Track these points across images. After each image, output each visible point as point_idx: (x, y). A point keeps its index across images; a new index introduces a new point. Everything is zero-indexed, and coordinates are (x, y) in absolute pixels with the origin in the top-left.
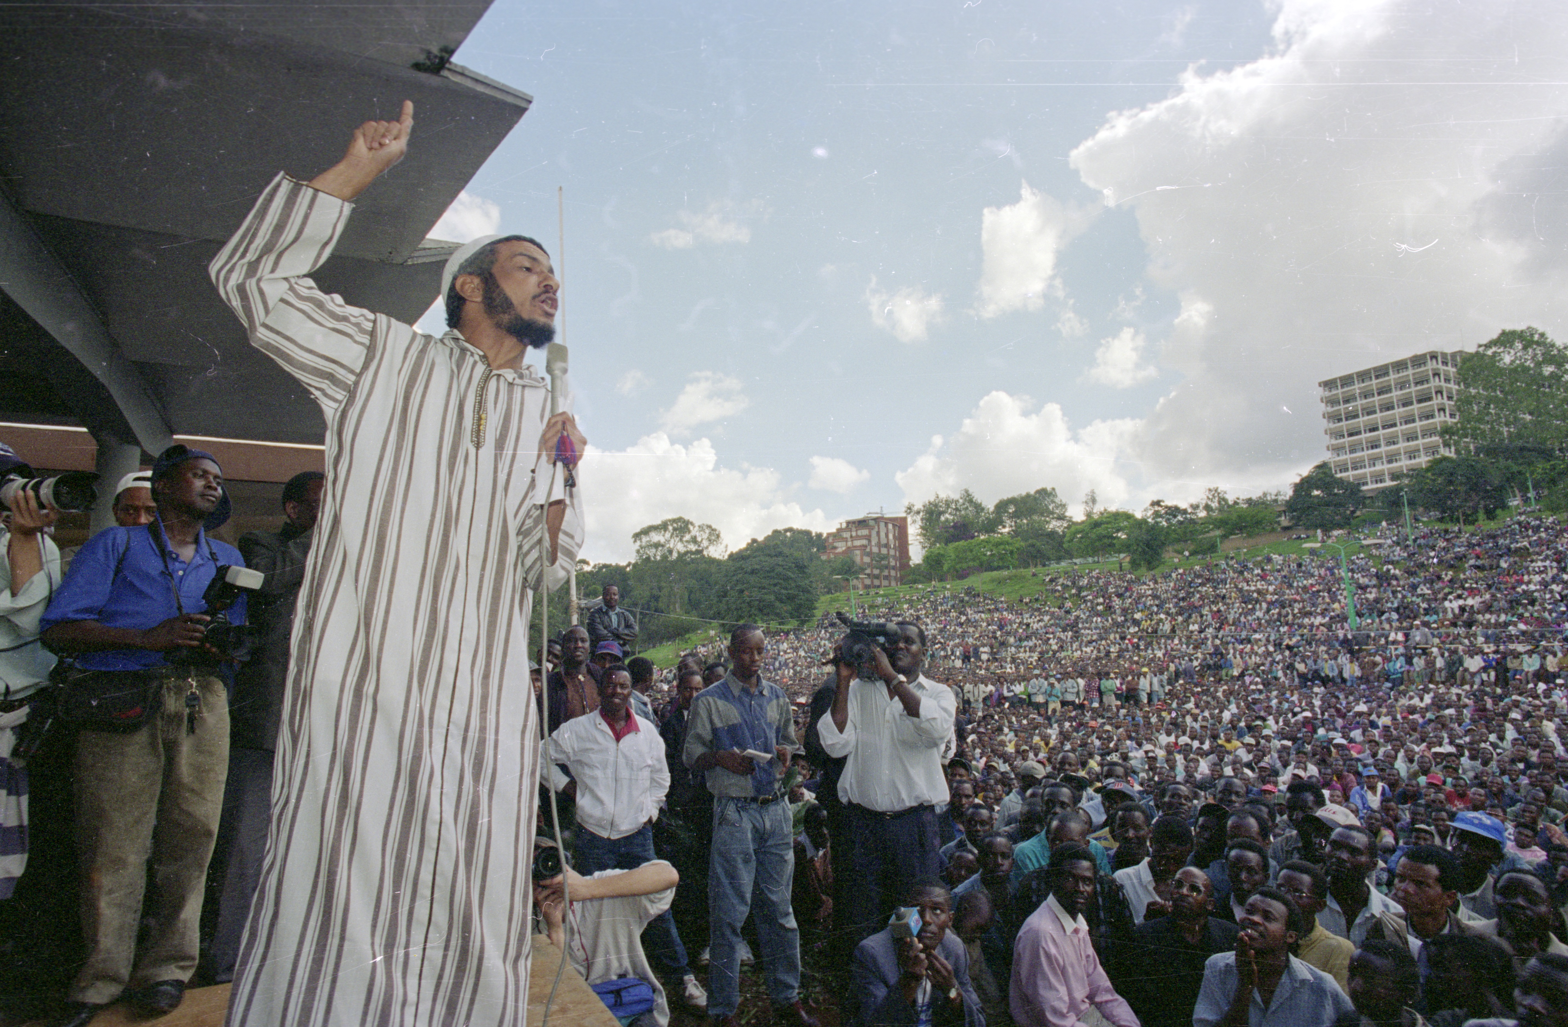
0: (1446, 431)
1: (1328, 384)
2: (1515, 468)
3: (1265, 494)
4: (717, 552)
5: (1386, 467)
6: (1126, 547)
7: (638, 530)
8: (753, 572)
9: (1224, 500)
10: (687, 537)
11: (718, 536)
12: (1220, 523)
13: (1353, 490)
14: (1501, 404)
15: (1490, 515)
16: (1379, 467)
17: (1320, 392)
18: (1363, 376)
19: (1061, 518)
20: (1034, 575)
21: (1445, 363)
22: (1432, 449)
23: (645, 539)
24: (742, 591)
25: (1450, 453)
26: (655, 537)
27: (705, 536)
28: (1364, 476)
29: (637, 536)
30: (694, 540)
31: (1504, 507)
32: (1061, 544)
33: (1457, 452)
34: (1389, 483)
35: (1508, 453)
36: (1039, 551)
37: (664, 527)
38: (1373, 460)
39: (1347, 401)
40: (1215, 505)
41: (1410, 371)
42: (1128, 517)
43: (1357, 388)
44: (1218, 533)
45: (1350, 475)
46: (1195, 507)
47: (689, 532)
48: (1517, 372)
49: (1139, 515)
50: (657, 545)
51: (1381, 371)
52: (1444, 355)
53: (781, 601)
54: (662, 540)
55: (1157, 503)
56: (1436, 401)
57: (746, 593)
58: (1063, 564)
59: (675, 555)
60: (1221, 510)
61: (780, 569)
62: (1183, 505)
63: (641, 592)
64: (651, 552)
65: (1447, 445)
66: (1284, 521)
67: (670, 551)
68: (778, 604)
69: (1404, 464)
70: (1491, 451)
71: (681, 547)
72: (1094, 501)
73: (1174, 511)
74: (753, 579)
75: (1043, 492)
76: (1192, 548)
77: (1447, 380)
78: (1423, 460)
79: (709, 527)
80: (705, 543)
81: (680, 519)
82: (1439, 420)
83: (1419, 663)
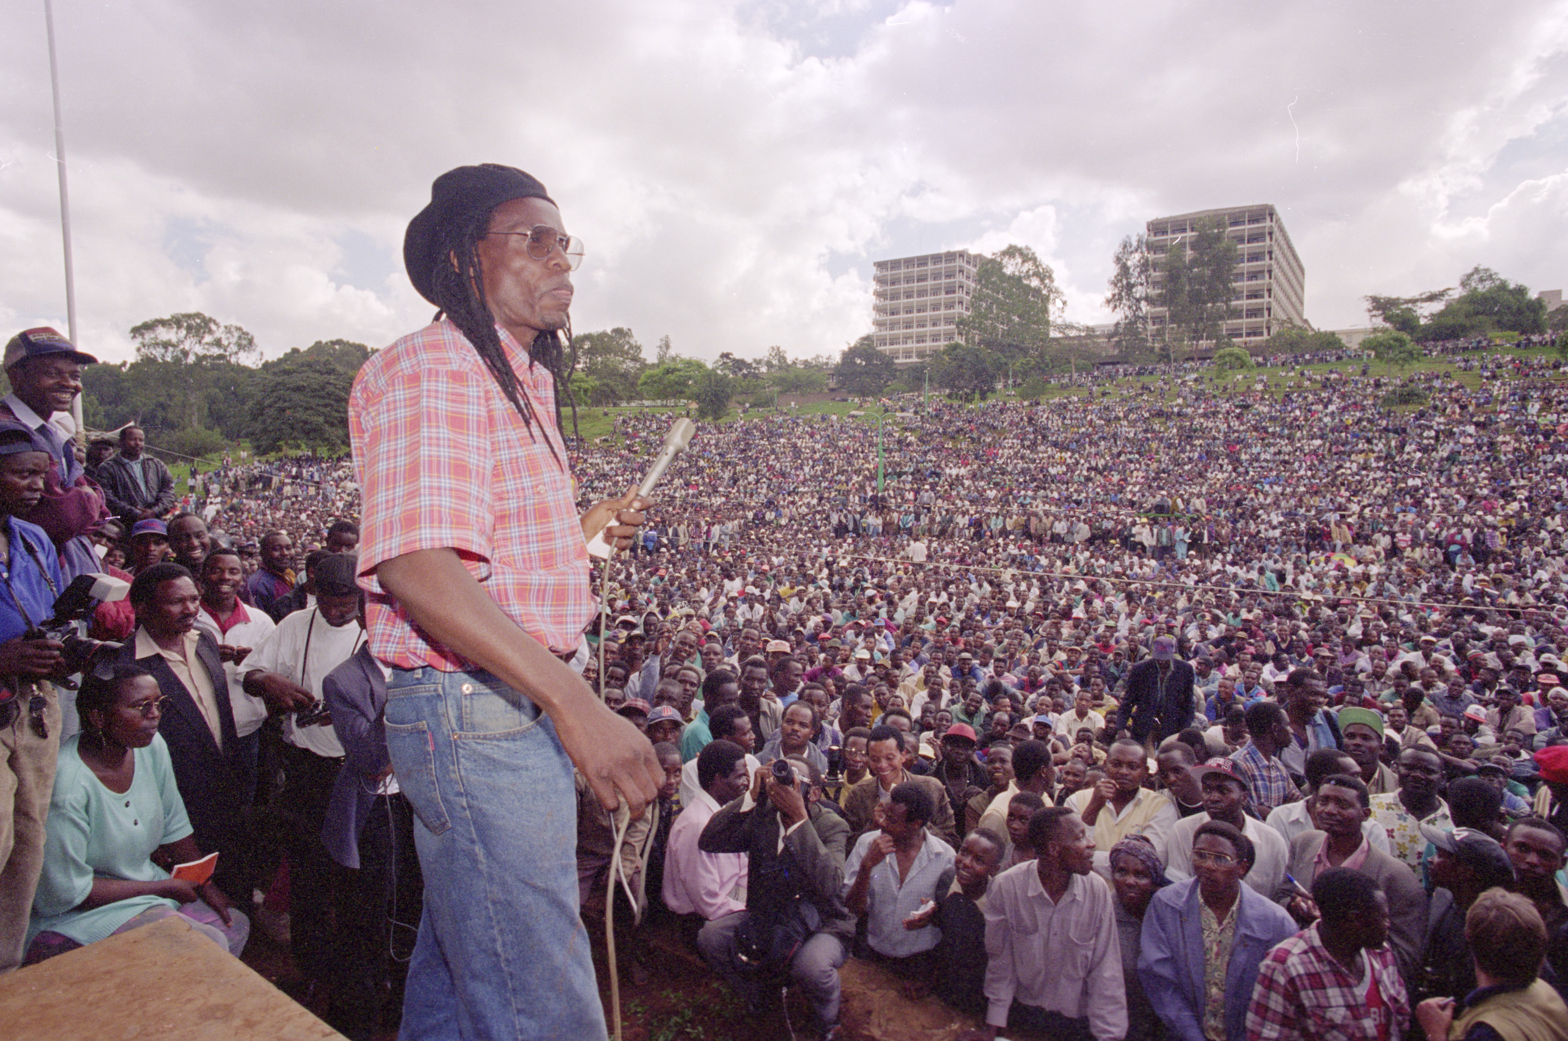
0: (962, 322)
1: (880, 265)
2: (1004, 360)
3: (818, 357)
4: (249, 360)
5: (915, 345)
6: (697, 397)
7: (139, 323)
8: (299, 389)
9: (784, 358)
10: (208, 338)
11: (251, 342)
12: (781, 381)
13: (888, 363)
14: (1001, 305)
15: (983, 397)
16: (909, 345)
17: (874, 271)
18: (909, 262)
19: (635, 359)
20: (606, 414)
21: (968, 263)
22: (949, 336)
23: (149, 336)
24: (283, 410)
25: (961, 341)
26: (164, 334)
27: (234, 340)
28: (897, 351)
29: (137, 331)
30: (218, 343)
31: (993, 390)
32: (633, 384)
33: (967, 340)
34: (915, 359)
35: (1002, 348)
36: (613, 391)
37: (177, 321)
38: (907, 338)
39: (893, 283)
40: (775, 362)
41: (943, 265)
42: (700, 366)
43: (903, 271)
44: (777, 389)
45: (887, 349)
46: (759, 362)
47: (210, 332)
48: (1016, 280)
49: (710, 366)
50: (166, 345)
51: (922, 261)
52: (969, 256)
53: (332, 425)
54: (174, 340)
55: (726, 356)
56: (959, 294)
57: (288, 412)
58: (633, 404)
59: (191, 359)
60: (780, 368)
61: (331, 389)
62: (749, 360)
63: (142, 401)
64: (158, 353)
65: (960, 334)
66: (832, 384)
67: (186, 354)
68: (327, 427)
69: (929, 344)
70: (989, 344)
71: (199, 350)
72: (667, 346)
73: (740, 364)
74: (296, 396)
75: (618, 331)
76: (751, 400)
77: (968, 278)
78: (942, 344)
79: (239, 329)
80: (234, 348)
81: (198, 315)
82: (958, 310)
83: (924, 520)
